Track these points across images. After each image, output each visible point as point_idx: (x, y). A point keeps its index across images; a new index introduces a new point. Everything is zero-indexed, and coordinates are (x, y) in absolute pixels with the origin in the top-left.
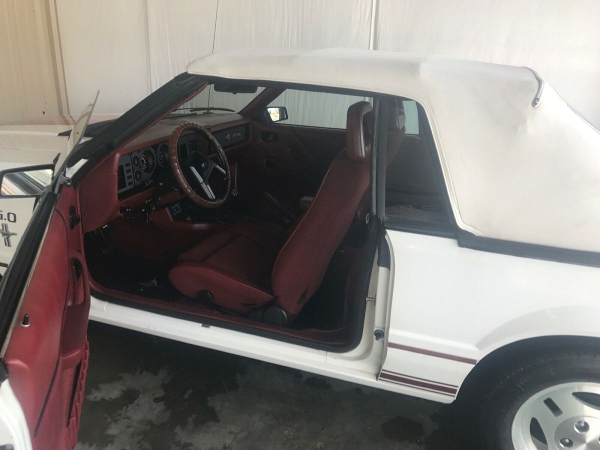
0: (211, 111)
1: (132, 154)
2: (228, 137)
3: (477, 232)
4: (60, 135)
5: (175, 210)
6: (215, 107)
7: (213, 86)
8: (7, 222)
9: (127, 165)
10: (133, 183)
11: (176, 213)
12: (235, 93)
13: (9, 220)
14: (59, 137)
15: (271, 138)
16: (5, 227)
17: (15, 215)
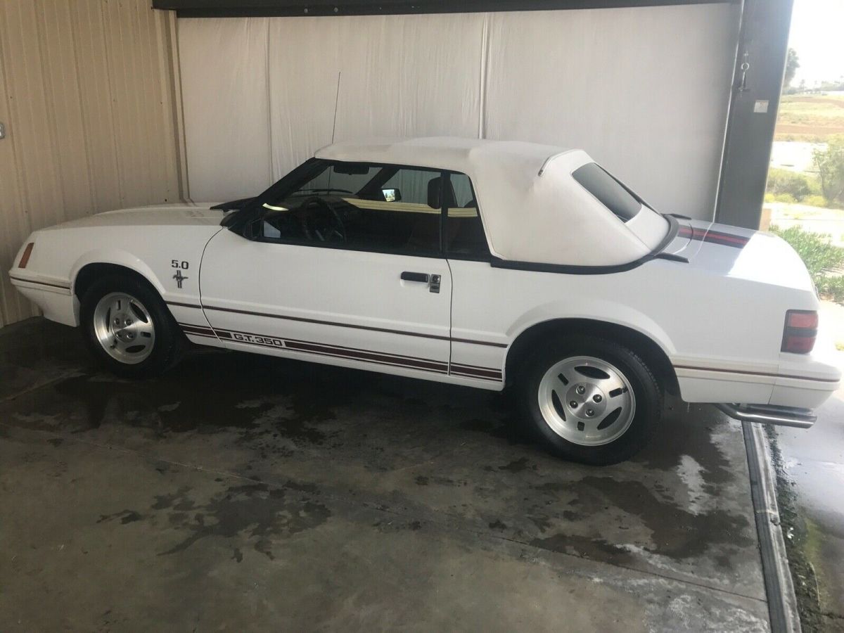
0: (331, 193)
3: (504, 258)
4: (212, 208)
6: (335, 188)
7: (333, 167)
8: (181, 269)
12: (350, 174)
13: (183, 267)
14: (210, 211)
16: (179, 272)
17: (187, 264)
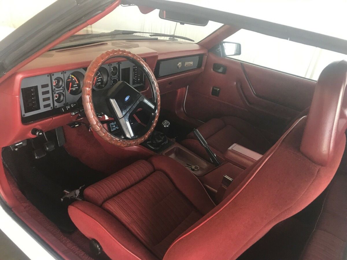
1: (53, 75)
2: (180, 64)
5: (114, 126)
9: (43, 86)
10: (52, 105)
11: (114, 129)
15: (220, 70)
